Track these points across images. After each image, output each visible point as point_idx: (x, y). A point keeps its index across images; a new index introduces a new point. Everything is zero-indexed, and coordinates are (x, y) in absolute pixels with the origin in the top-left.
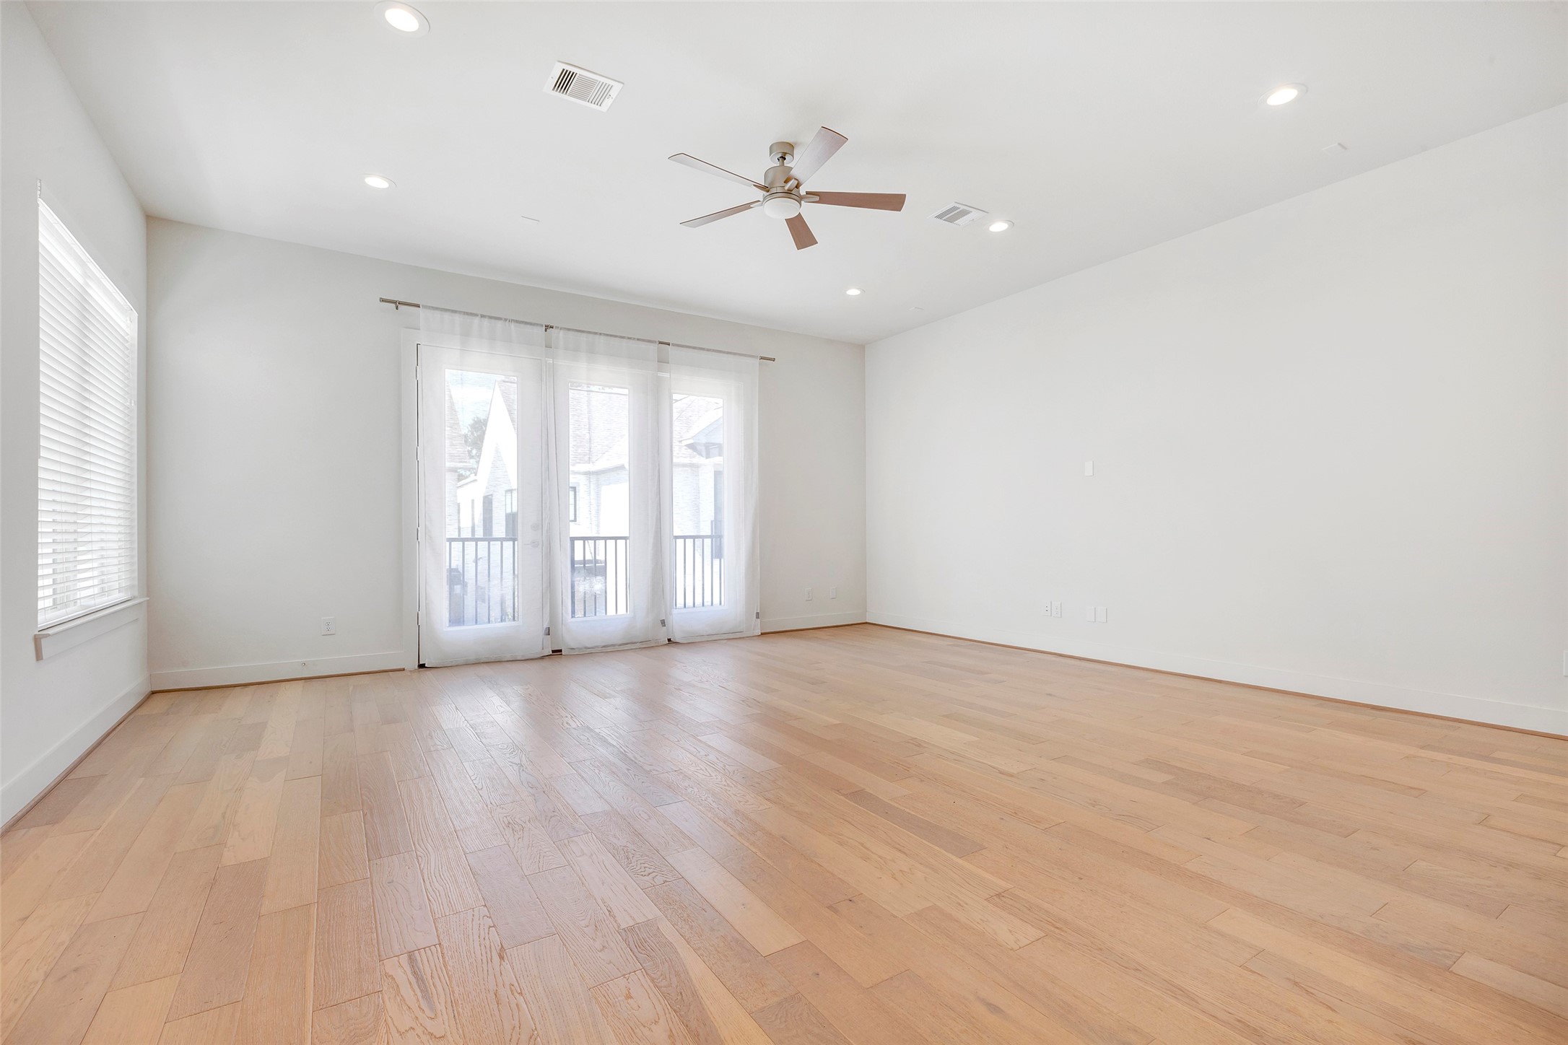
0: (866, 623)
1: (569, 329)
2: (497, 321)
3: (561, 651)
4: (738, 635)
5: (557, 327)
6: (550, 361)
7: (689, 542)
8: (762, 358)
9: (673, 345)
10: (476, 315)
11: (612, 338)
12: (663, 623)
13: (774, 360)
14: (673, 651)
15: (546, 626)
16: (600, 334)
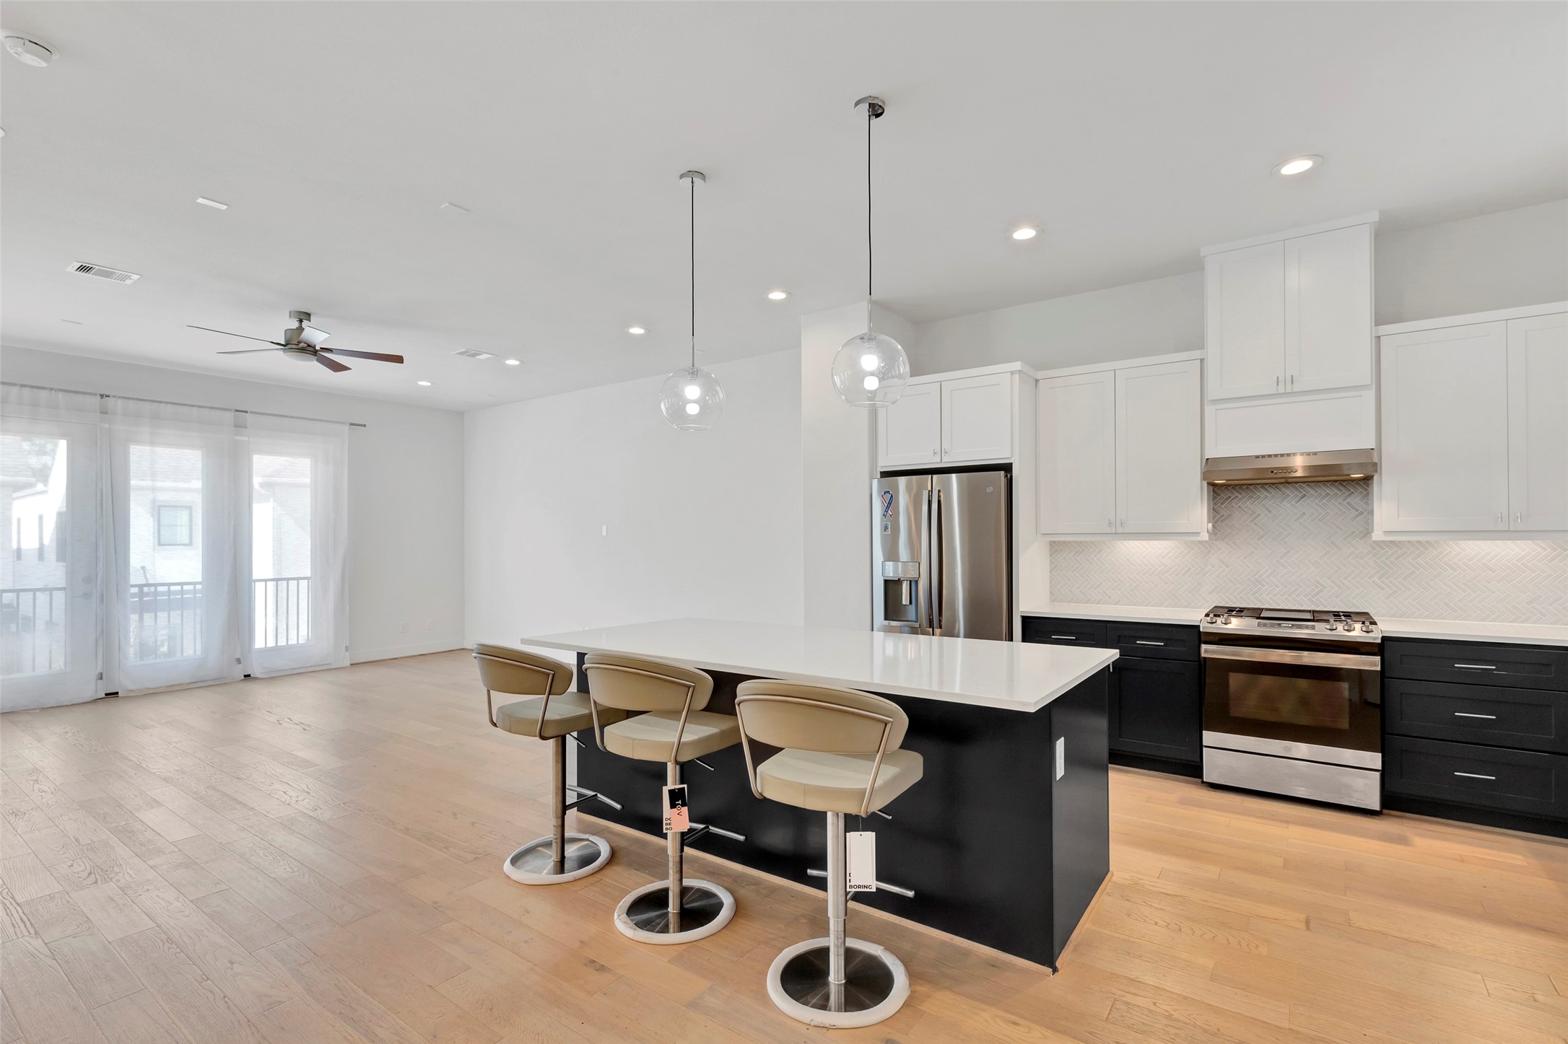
0: (463, 649)
1: (129, 398)
2: (40, 390)
3: (117, 693)
4: (325, 667)
5: (114, 397)
6: (107, 426)
7: (271, 585)
8: (352, 424)
9: (251, 412)
10: (15, 385)
11: (181, 407)
12: (239, 661)
13: (365, 426)
14: (249, 686)
15: (99, 670)
16: (167, 403)
